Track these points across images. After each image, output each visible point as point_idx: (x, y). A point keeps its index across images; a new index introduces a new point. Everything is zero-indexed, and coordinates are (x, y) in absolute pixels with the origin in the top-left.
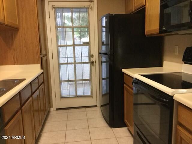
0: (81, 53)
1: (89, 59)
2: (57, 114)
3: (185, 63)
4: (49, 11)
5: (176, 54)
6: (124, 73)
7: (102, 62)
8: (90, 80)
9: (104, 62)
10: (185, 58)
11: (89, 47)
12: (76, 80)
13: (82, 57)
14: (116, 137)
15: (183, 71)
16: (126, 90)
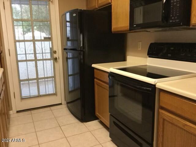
0: (42, 50)
1: (51, 55)
2: (19, 116)
3: (149, 57)
4: (4, 2)
5: (139, 49)
6: (94, 68)
7: (67, 58)
8: (54, 77)
9: (70, 58)
10: (150, 52)
11: (50, 42)
12: (37, 79)
13: (42, 53)
14: (90, 130)
15: (148, 64)
16: (97, 85)
